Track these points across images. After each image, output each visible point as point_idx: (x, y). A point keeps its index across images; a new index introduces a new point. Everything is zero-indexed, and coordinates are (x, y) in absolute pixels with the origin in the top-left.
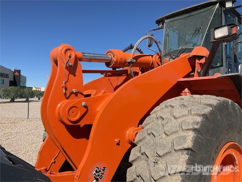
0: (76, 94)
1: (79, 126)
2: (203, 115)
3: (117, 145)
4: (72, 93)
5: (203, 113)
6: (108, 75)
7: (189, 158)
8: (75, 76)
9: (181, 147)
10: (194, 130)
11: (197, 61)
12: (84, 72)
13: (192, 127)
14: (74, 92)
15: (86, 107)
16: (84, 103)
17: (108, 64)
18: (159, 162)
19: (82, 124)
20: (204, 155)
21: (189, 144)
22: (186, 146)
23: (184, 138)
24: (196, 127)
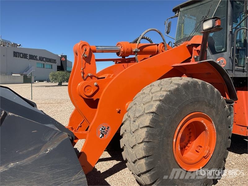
0: (91, 77)
1: (93, 99)
2: (169, 91)
3: (118, 113)
4: (88, 76)
5: (169, 89)
6: (118, 63)
7: (152, 118)
8: (90, 64)
9: (148, 111)
10: (160, 100)
11: (194, 48)
12: (97, 60)
13: (158, 99)
14: (90, 75)
15: (97, 86)
16: (95, 84)
17: (118, 54)
18: (136, 121)
19: (95, 98)
20: (166, 117)
21: (154, 109)
22: (151, 111)
23: (152, 106)
24: (161, 98)
